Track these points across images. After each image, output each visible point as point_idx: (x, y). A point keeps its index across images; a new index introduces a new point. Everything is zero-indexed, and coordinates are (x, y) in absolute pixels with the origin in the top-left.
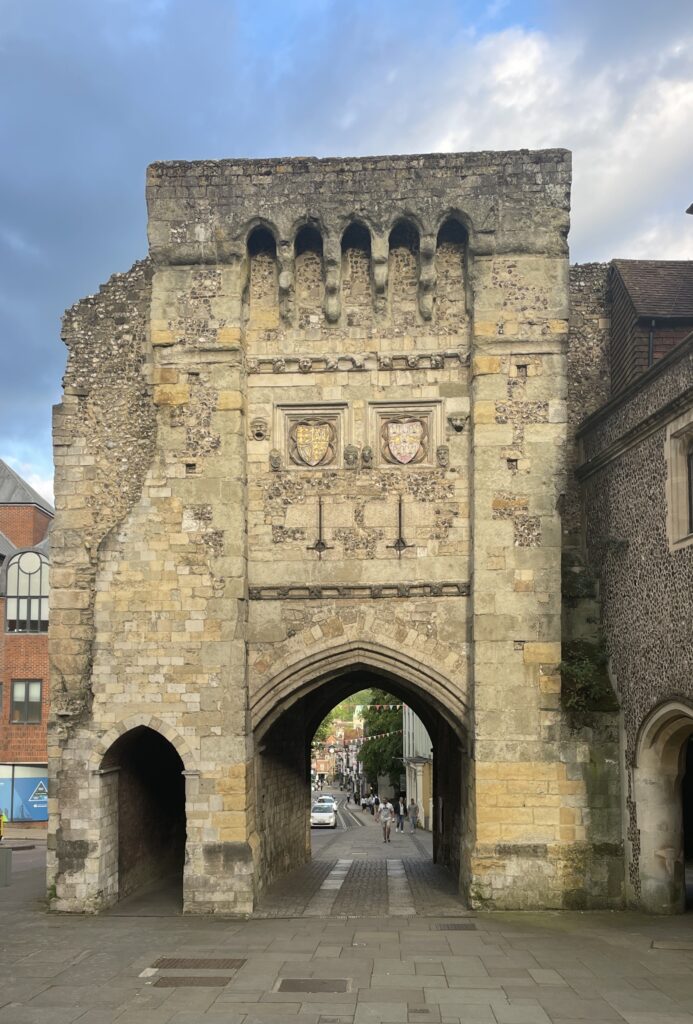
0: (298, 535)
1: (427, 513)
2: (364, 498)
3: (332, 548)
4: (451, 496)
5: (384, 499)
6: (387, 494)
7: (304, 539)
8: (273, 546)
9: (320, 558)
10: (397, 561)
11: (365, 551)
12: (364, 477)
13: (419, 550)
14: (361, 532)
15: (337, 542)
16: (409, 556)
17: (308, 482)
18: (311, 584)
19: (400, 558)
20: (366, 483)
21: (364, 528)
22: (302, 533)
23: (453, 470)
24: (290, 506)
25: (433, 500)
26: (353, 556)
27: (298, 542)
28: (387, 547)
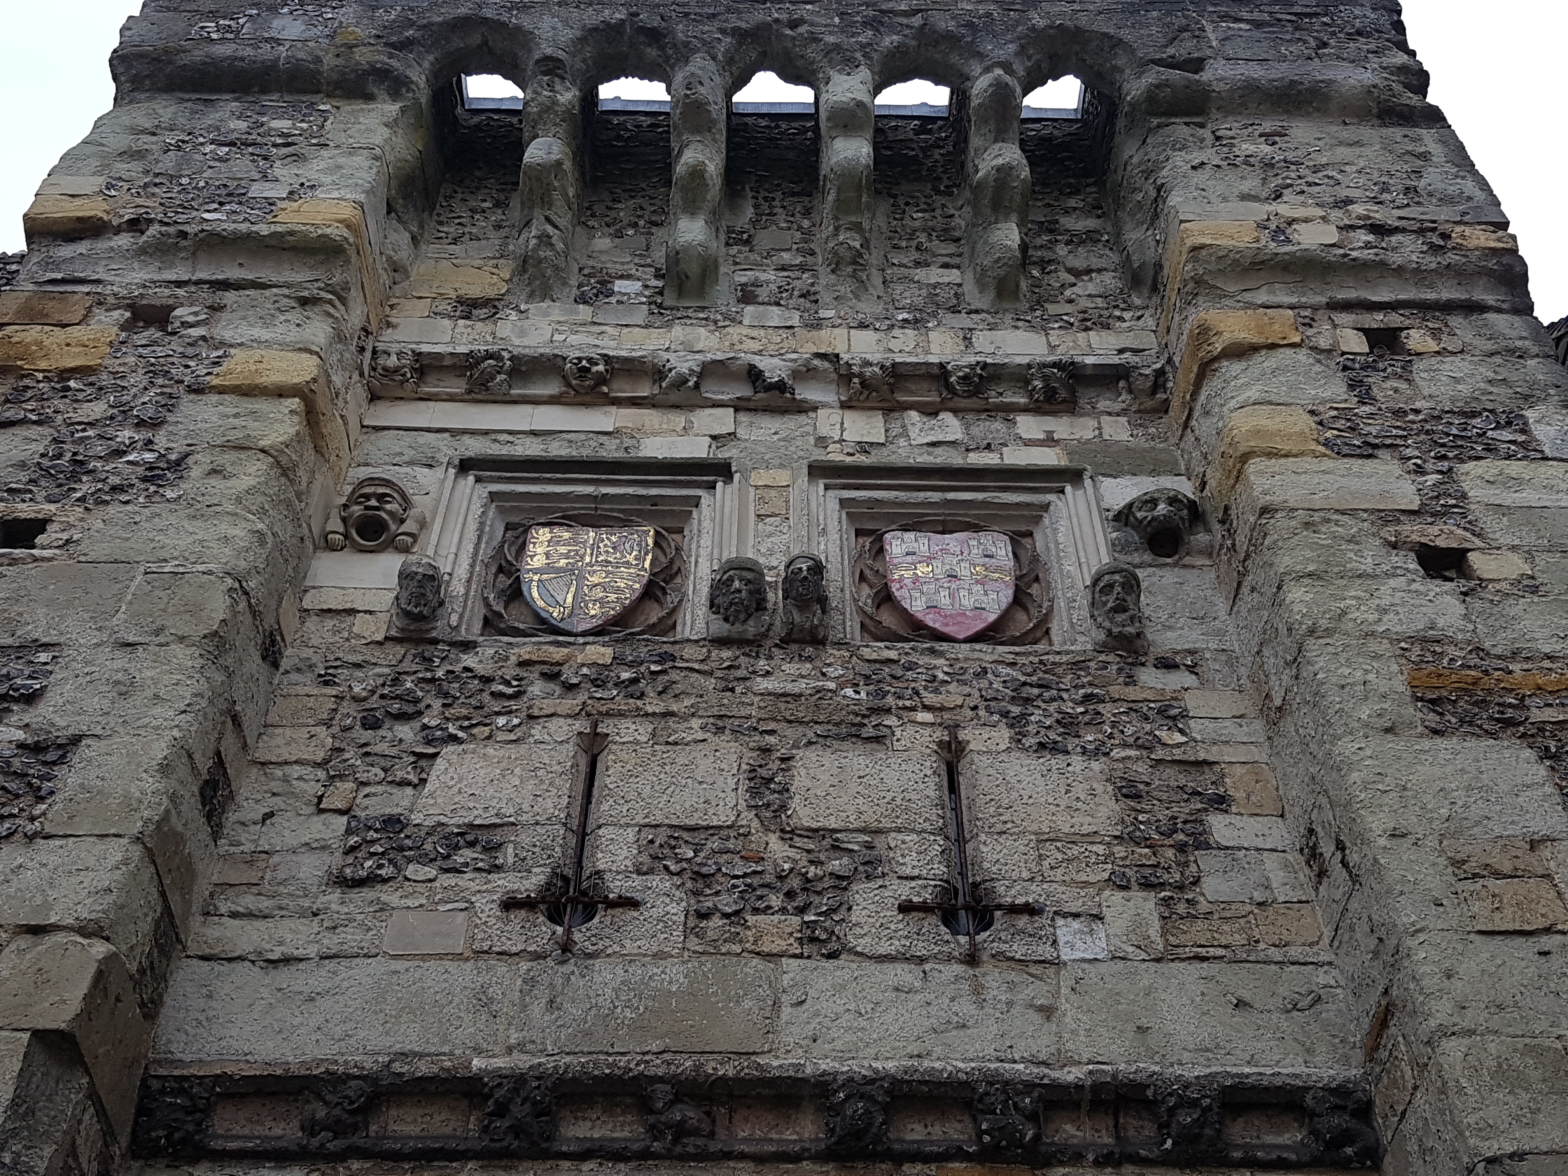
0: (465, 855)
1: (1080, 790)
2: (792, 733)
3: (633, 904)
4: (1179, 738)
5: (878, 740)
6: (892, 721)
7: (497, 868)
8: (334, 897)
9: (566, 947)
10: (958, 969)
11: (796, 920)
12: (790, 668)
13: (1066, 930)
14: (777, 848)
15: (659, 882)
16: (1018, 950)
17: (551, 677)
18: (500, 1063)
19: (972, 959)
20: (801, 686)
21: (788, 834)
22: (492, 848)
23: (1167, 664)
24: (449, 749)
25: (1098, 752)
26: (735, 938)
27: (468, 882)
28: (906, 908)
